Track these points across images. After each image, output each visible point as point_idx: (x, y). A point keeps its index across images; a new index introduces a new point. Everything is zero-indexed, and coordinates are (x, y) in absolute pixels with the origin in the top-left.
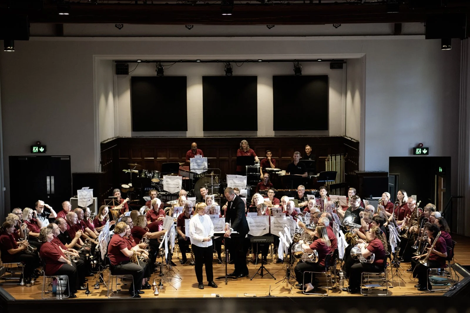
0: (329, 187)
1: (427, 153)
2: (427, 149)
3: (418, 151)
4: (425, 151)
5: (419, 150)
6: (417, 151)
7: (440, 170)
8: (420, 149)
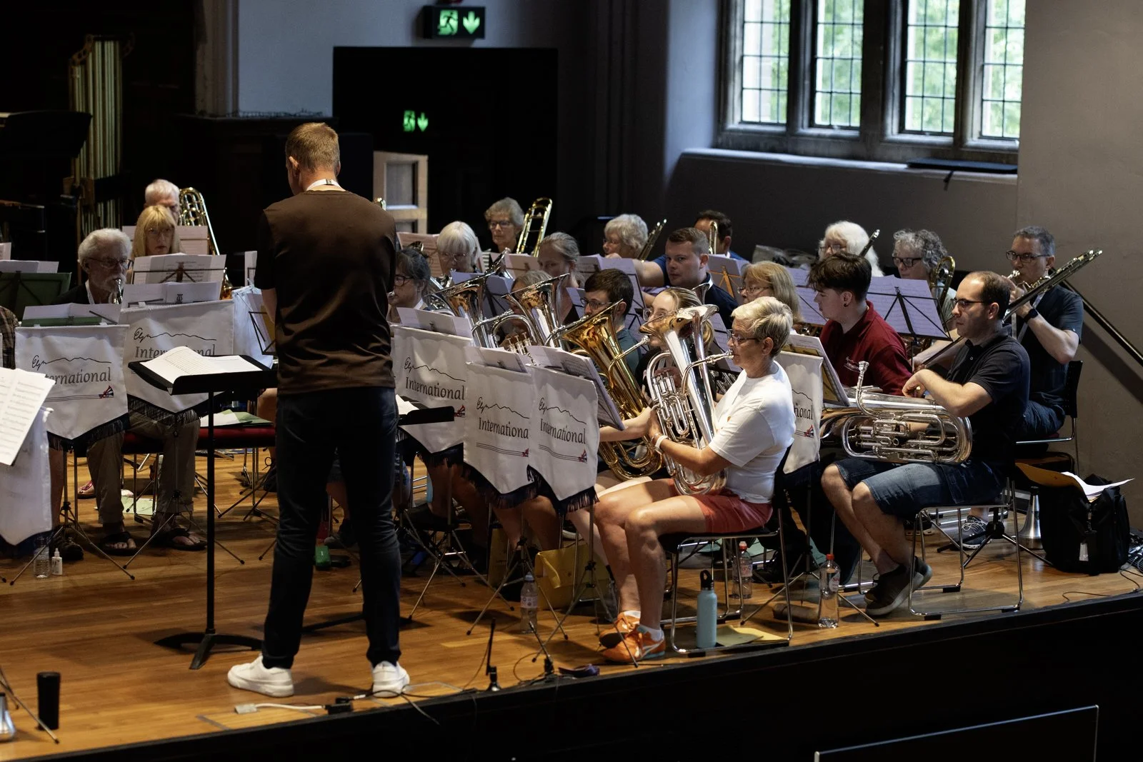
0: (91, 189)
1: (480, 32)
2: (480, 13)
3: (447, 23)
4: (471, 23)
5: (449, 18)
6: (443, 22)
7: (406, 121)
8: (455, 16)
